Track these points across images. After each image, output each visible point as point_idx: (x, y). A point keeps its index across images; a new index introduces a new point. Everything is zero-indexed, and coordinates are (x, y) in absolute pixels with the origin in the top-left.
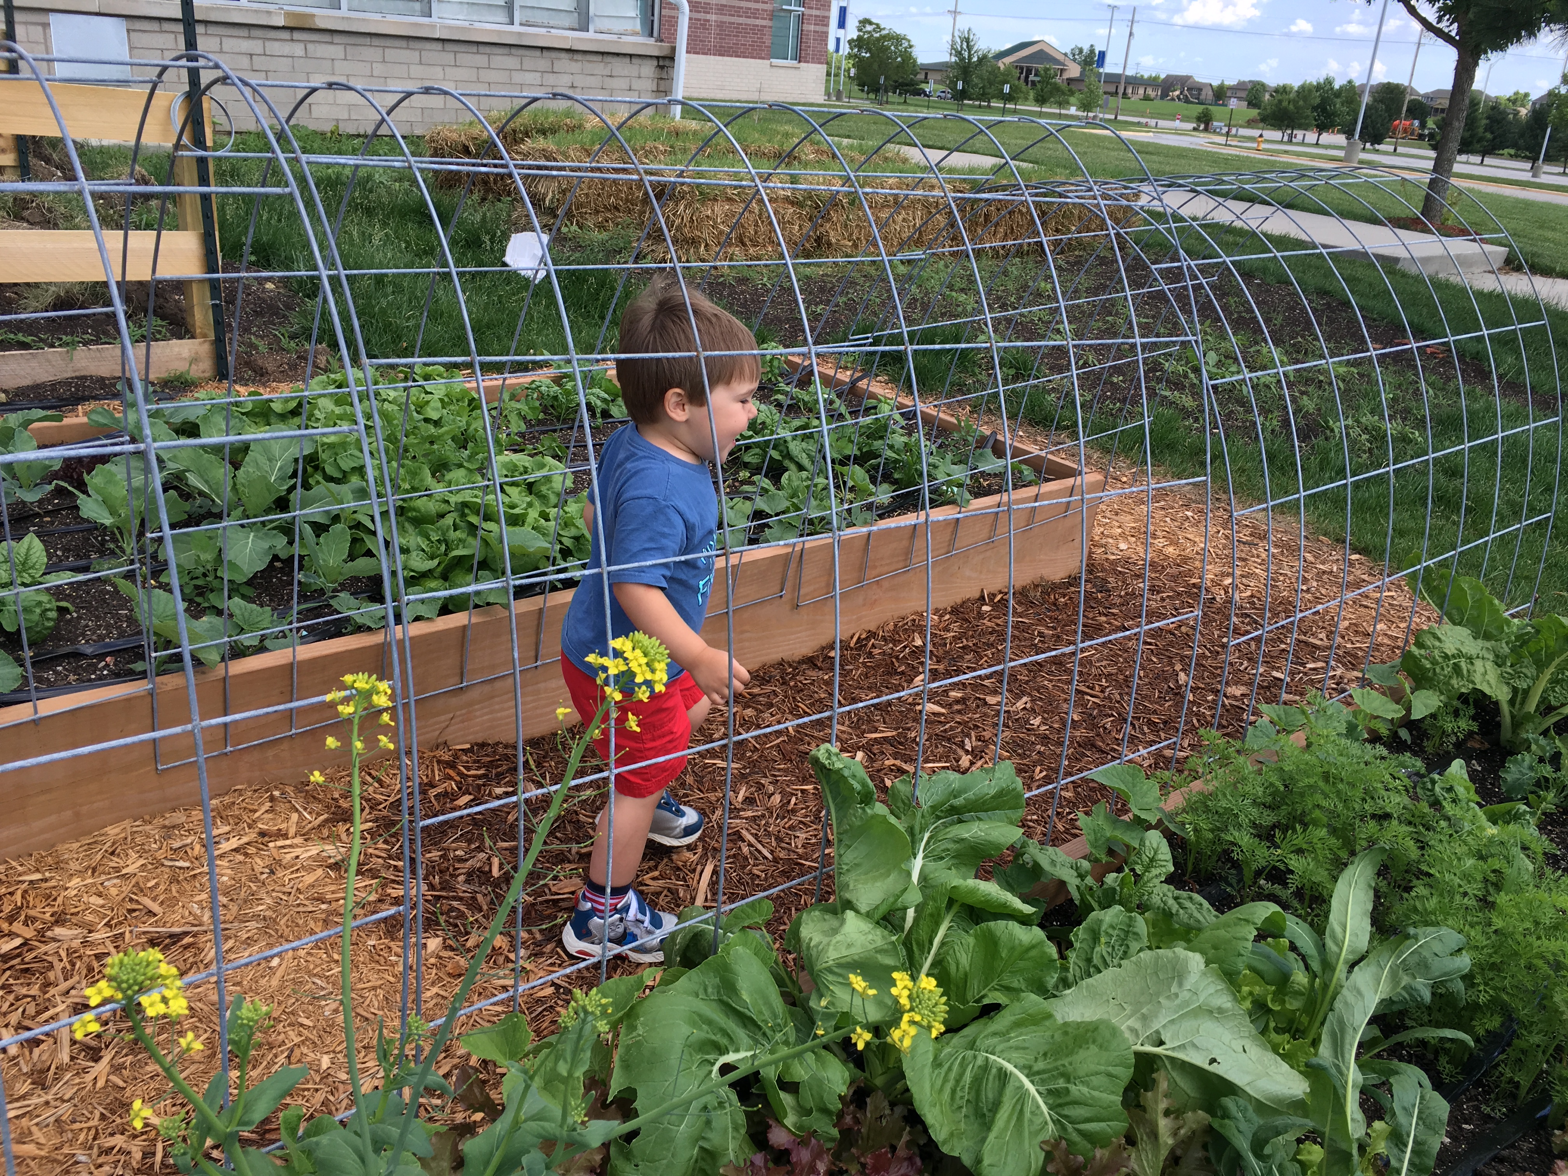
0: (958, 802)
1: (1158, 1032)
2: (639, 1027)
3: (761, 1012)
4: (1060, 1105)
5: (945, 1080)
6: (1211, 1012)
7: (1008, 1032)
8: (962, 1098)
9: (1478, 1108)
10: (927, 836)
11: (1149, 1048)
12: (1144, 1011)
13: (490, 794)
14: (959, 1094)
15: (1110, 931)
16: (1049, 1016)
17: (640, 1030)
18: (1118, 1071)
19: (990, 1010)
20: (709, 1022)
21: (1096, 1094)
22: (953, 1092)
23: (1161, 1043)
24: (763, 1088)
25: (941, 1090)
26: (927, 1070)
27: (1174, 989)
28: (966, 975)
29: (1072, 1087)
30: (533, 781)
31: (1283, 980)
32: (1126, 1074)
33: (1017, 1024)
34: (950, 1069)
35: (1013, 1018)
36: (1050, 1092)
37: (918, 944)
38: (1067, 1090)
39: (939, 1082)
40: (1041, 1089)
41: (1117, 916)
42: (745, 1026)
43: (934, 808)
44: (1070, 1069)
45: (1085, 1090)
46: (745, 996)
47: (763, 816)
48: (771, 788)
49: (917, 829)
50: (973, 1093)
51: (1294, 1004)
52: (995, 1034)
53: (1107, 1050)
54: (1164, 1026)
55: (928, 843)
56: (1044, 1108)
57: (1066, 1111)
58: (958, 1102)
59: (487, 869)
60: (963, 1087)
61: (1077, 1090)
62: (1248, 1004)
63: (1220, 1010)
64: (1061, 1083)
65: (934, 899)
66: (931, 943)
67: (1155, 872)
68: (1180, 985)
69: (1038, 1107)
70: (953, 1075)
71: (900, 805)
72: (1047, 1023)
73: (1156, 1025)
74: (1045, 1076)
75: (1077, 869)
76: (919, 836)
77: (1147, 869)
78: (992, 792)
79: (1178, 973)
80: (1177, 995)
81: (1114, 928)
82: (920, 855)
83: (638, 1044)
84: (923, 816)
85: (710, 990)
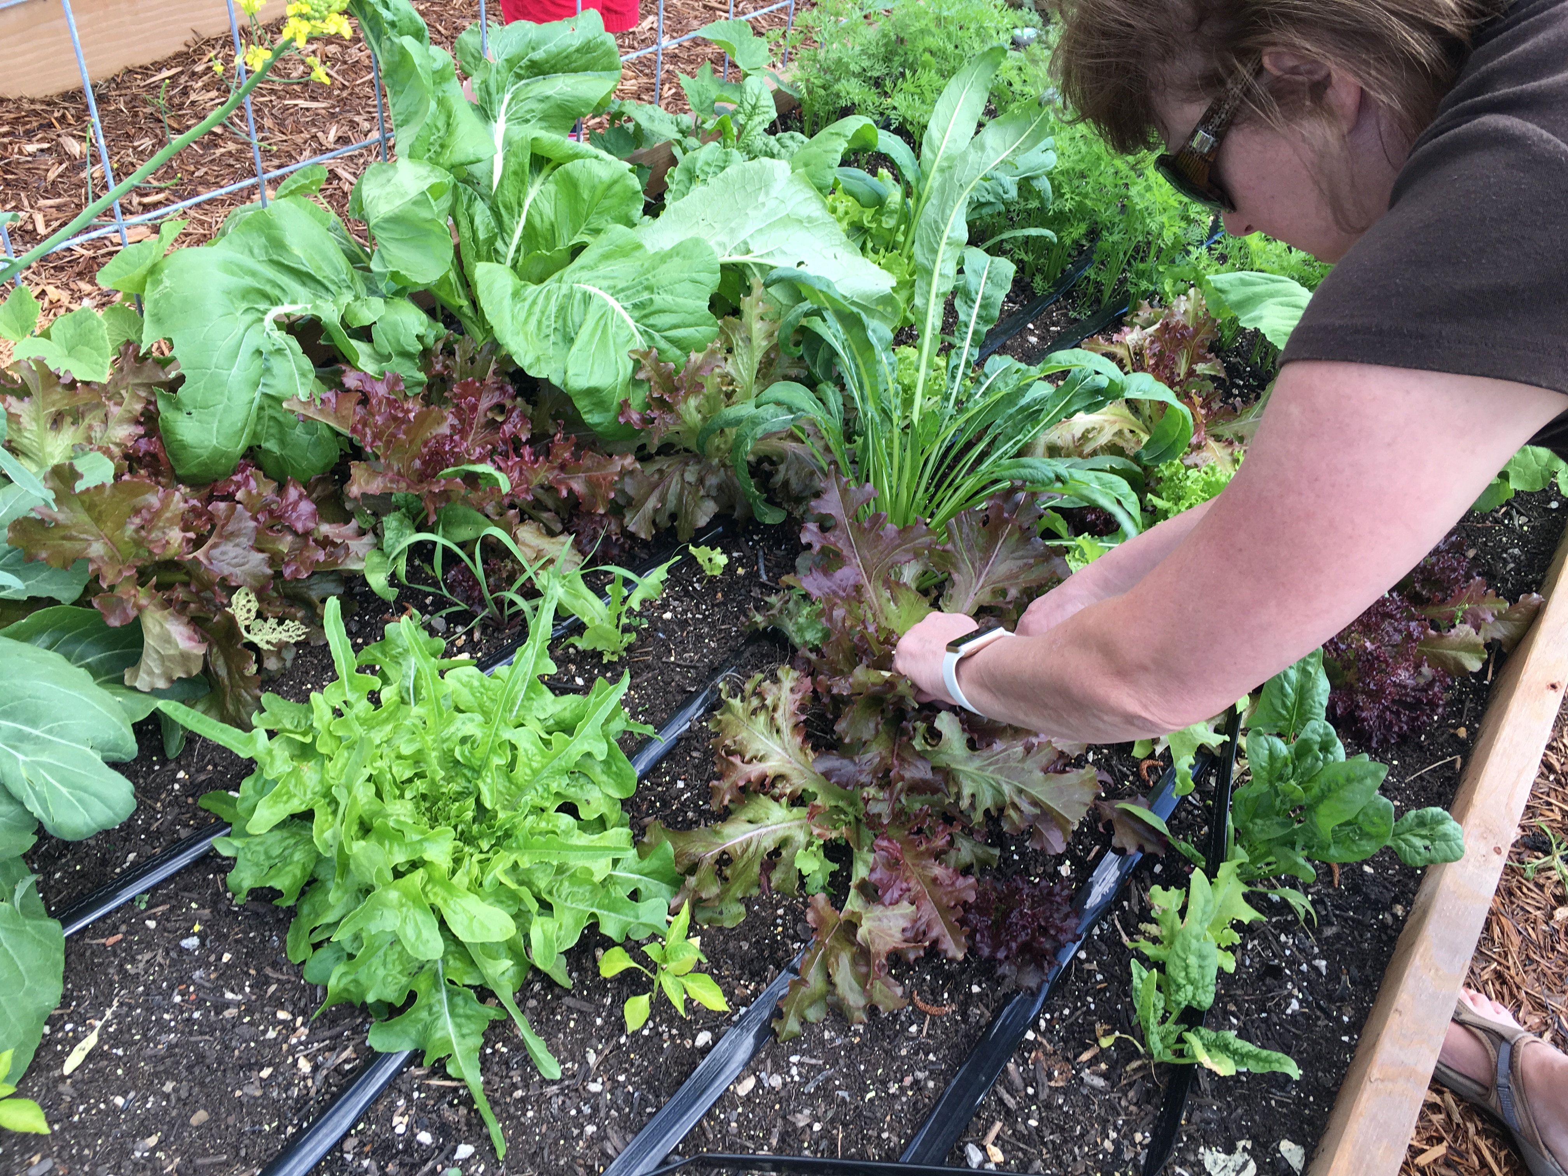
0: (539, 55)
1: (745, 243)
2: (165, 279)
3: (320, 268)
4: (646, 316)
5: (530, 314)
6: (801, 222)
7: (596, 265)
8: (548, 326)
9: (1065, 315)
10: (507, 97)
11: (737, 258)
12: (733, 225)
14: (545, 323)
15: (706, 168)
16: (639, 247)
17: (167, 282)
18: (704, 277)
19: (577, 250)
21: (680, 300)
22: (539, 322)
23: (748, 252)
24: (330, 338)
25: (526, 321)
26: (508, 301)
27: (762, 198)
28: (552, 226)
29: (655, 297)
30: (74, 136)
31: (878, 202)
32: (713, 281)
33: (607, 257)
34: (534, 302)
35: (600, 251)
36: (635, 306)
37: (505, 207)
38: (651, 300)
39: (523, 315)
40: (626, 304)
41: (712, 152)
42: (304, 284)
43: (511, 63)
44: (653, 281)
45: (669, 298)
46: (297, 251)
49: (493, 89)
50: (560, 322)
51: (889, 223)
52: (582, 268)
53: (690, 258)
54: (752, 236)
55: (509, 104)
56: (631, 323)
57: (651, 321)
58: (547, 331)
59: (30, 227)
60: (549, 317)
61: (660, 300)
62: (845, 224)
63: (810, 220)
64: (646, 296)
65: (515, 155)
66: (520, 205)
67: (757, 119)
68: (767, 193)
69: (623, 321)
70: (537, 309)
71: (470, 59)
72: (637, 254)
73: (743, 235)
74: (629, 292)
75: (678, 124)
76: (495, 97)
77: (750, 117)
78: (577, 43)
79: (764, 183)
80: (763, 204)
81: (709, 165)
82: (502, 118)
83: (167, 296)
84: (498, 72)
85: (256, 251)
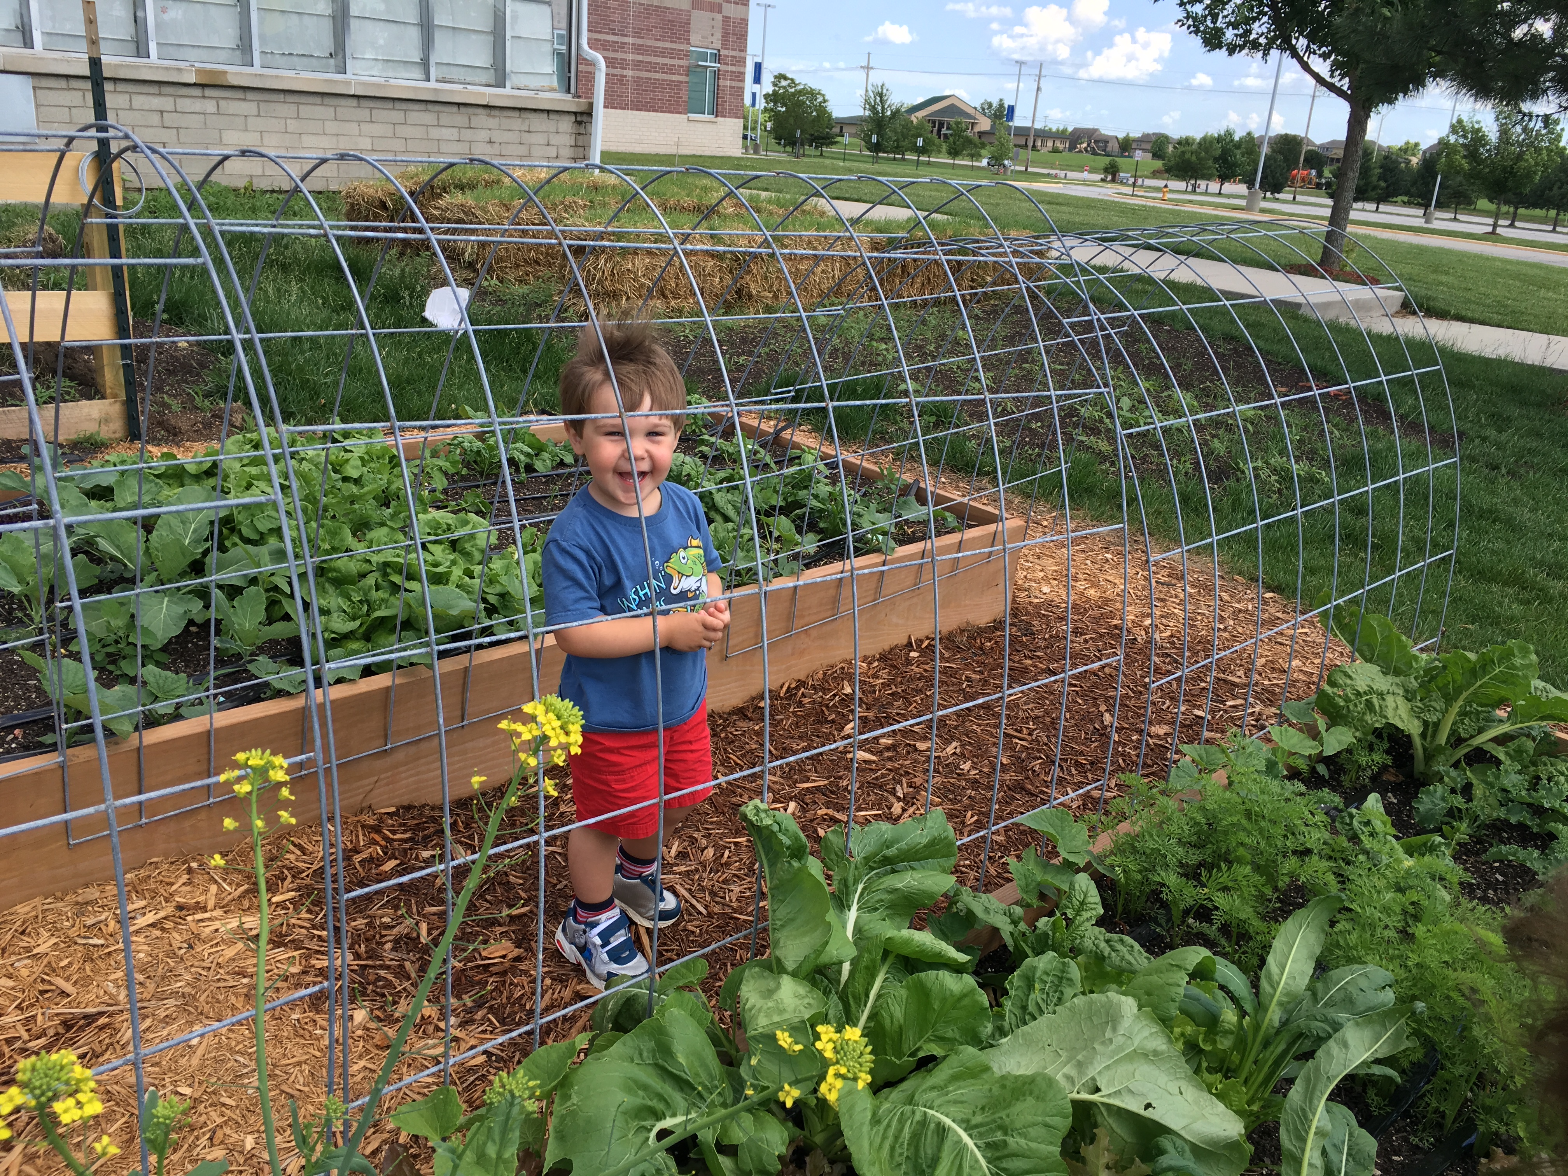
0: (891, 852)
1: (1093, 1079)
2: (574, 1096)
3: (697, 1075)
4: (999, 1158)
5: (884, 1138)
6: (1146, 1055)
7: (946, 1086)
8: (901, 1154)
9: (1406, 1139)
10: (861, 887)
11: (1085, 1096)
12: (1079, 1057)
13: (417, 858)
14: (898, 1150)
15: (1045, 978)
16: (987, 1069)
17: (575, 1099)
18: (1056, 1121)
19: (927, 1063)
20: (645, 1087)
21: (1033, 1145)
22: (892, 1149)
23: (1097, 1090)
24: (701, 1152)
25: (881, 1146)
26: (866, 1128)
27: (1108, 1034)
28: (900, 1027)
29: (1010, 1140)
30: (461, 843)
31: (1211, 1022)
32: (1064, 1124)
33: (955, 1078)
34: (889, 1126)
35: (951, 1072)
36: (988, 1145)
37: (854, 997)
38: (1005, 1142)
39: (878, 1140)
40: (979, 1142)
41: (1050, 962)
42: (682, 1090)
43: (867, 859)
44: (1007, 1121)
45: (1022, 1141)
46: (681, 1059)
47: (697, 870)
48: (704, 842)
49: (851, 880)
50: (912, 1149)
51: (1225, 1043)
52: (933, 1088)
53: (1043, 1100)
54: (1100, 1073)
55: (862, 894)
56: (983, 1162)
57: (1004, 1165)
58: (898, 1159)
59: (414, 935)
60: (902, 1144)
61: (1015, 1142)
62: (1180, 1045)
63: (1156, 1053)
64: (999, 1136)
65: (870, 953)
66: (867, 996)
67: (1086, 915)
68: (1114, 1029)
69: (977, 1161)
70: (891, 1132)
71: (833, 857)
72: (985, 1076)
73: (1091, 1072)
74: (982, 1130)
75: (1010, 915)
76: (852, 888)
77: (1078, 913)
78: (925, 841)
79: (1112, 1018)
80: (1111, 1041)
81: (1048, 974)
82: (855, 907)
83: (572, 1114)
84: (856, 868)
85: (645, 1054)
